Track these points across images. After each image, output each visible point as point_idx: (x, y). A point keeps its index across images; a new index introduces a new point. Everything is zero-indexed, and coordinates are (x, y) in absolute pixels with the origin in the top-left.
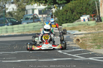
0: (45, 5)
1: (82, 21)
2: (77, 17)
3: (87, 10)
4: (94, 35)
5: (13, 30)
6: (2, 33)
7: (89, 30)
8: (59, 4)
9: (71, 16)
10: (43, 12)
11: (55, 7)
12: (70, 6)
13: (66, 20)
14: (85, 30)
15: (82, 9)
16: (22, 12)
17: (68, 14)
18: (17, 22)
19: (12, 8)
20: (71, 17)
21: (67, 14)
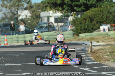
0: (62, 12)
1: (102, 32)
2: (96, 27)
3: (108, 19)
4: (113, 47)
5: (25, 39)
6: (12, 43)
7: (108, 42)
8: (77, 12)
9: (90, 25)
10: (59, 20)
11: (73, 15)
12: (89, 14)
13: (84, 29)
14: (104, 41)
15: (102, 18)
16: (36, 19)
17: (87, 22)
18: (30, 30)
19: (24, 15)
20: (89, 27)
21: (85, 22)
